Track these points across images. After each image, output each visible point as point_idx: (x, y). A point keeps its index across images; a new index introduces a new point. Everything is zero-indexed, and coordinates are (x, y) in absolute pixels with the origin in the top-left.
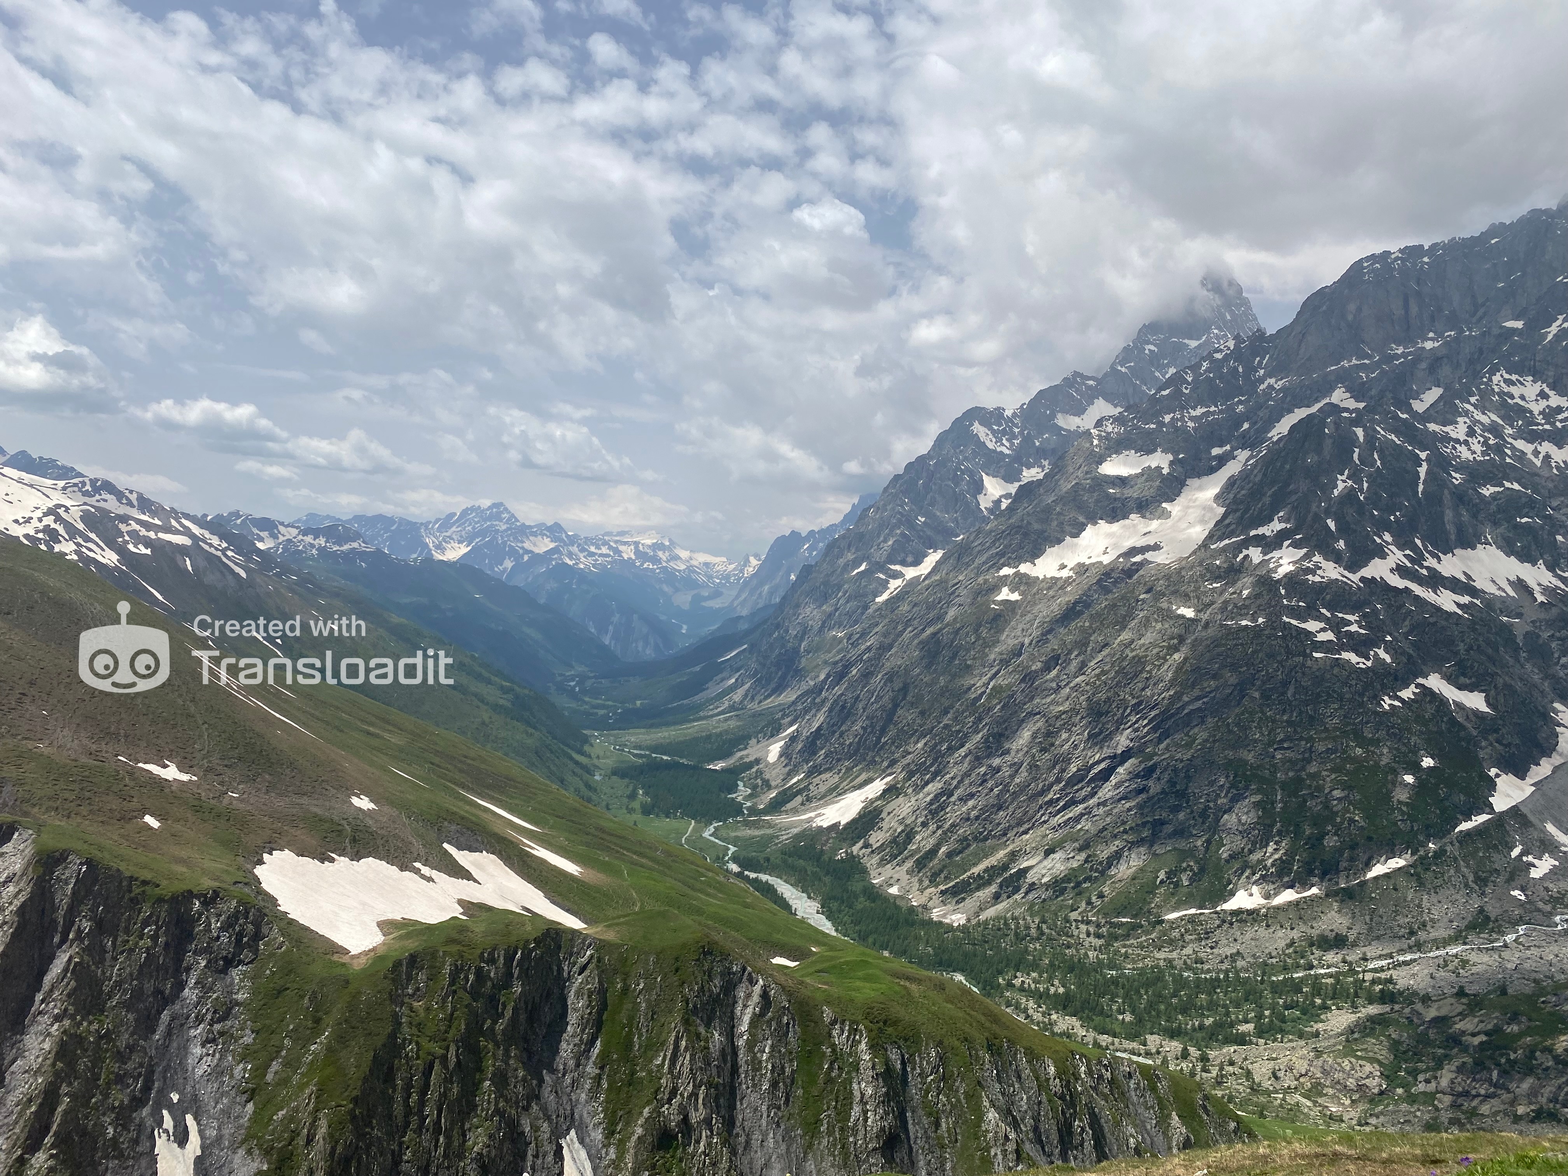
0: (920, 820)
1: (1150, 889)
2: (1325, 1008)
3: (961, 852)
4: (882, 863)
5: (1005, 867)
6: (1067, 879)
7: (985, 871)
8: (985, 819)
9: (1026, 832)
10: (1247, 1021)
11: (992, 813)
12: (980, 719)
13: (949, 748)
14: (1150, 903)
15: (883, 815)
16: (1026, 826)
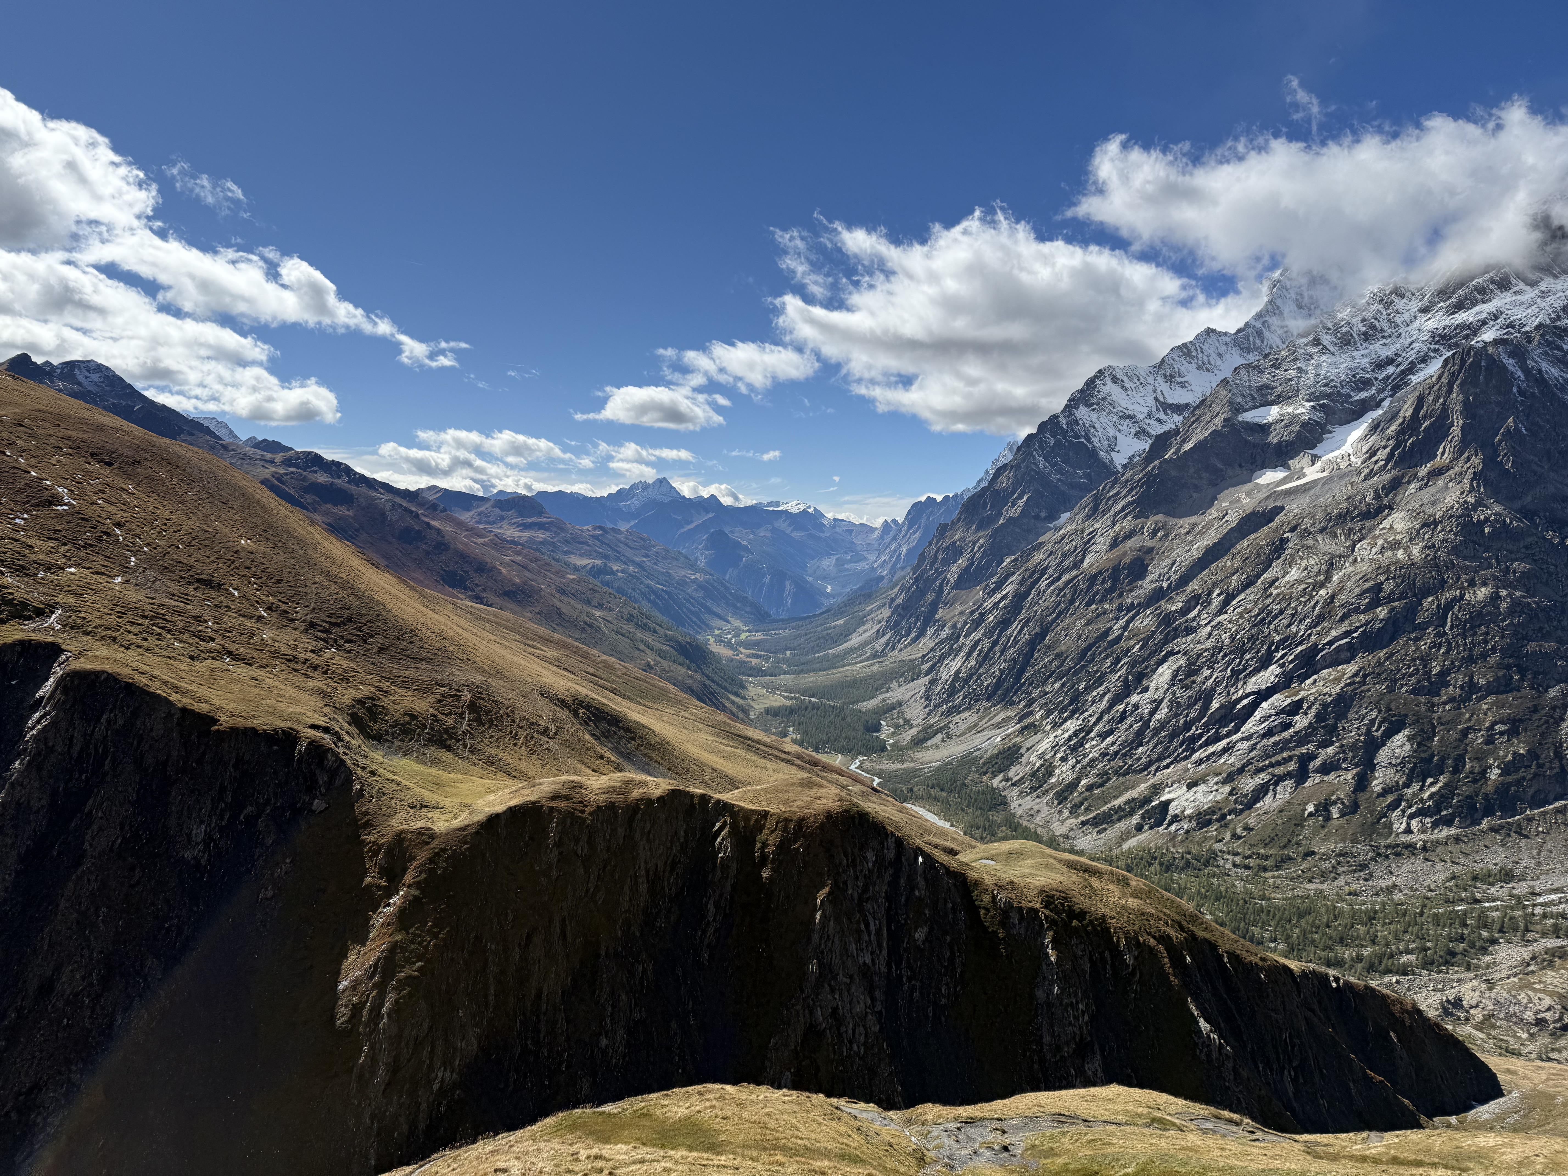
0: (1059, 756)
1: (1299, 822)
2: (1494, 942)
3: (1102, 785)
4: (1020, 795)
5: (1147, 800)
6: (1211, 811)
7: (1126, 803)
8: (1125, 755)
9: (1167, 767)
10: (1408, 952)
11: (1131, 749)
12: (1118, 660)
13: (1086, 688)
14: (1298, 835)
15: (1022, 751)
16: (1168, 761)
